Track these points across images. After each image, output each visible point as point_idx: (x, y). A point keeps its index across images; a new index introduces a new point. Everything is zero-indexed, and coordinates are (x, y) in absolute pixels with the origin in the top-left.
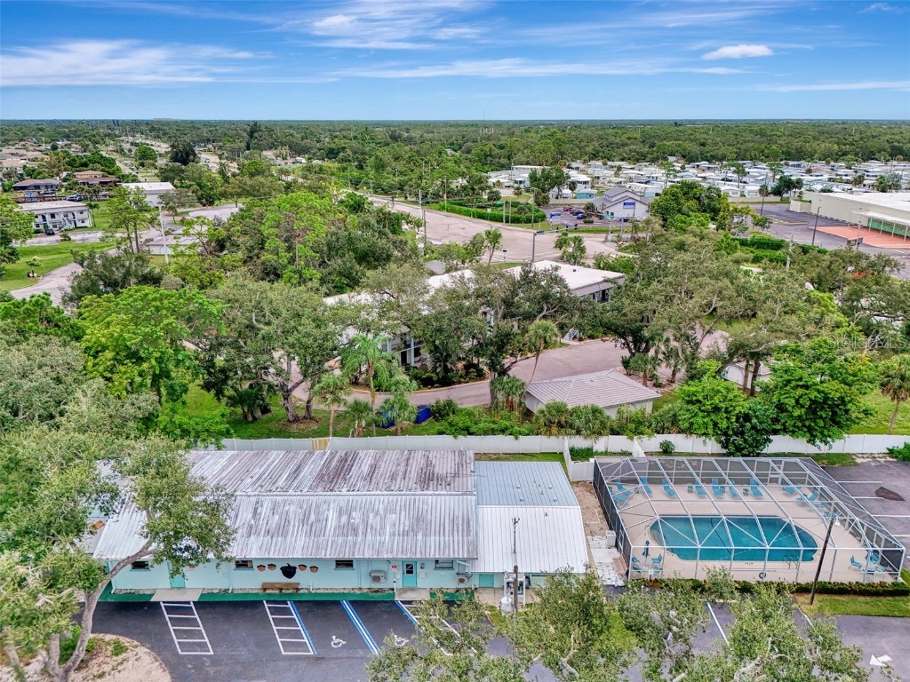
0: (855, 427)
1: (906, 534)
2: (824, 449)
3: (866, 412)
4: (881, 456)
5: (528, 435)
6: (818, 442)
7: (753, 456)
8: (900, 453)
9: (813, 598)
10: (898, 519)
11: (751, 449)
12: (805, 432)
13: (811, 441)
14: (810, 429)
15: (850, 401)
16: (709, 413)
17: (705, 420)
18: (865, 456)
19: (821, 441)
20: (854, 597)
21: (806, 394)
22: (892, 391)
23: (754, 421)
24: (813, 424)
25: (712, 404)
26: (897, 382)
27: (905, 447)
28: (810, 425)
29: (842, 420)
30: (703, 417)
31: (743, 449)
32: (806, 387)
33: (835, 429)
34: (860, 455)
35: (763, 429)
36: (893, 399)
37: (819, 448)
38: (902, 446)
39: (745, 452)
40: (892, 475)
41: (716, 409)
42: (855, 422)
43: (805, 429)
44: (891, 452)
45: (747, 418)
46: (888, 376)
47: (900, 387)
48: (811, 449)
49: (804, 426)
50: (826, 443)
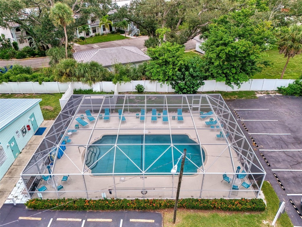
0: (258, 74)
1: (275, 149)
2: (236, 88)
3: (266, 63)
4: (272, 92)
5: (49, 81)
6: (233, 84)
7: (190, 93)
8: (285, 90)
9: (175, 212)
10: (272, 137)
11: (189, 89)
12: (224, 77)
13: (228, 83)
14: (227, 75)
15: (252, 54)
16: (161, 65)
17: (158, 70)
18: (263, 92)
19: (235, 83)
20: (214, 213)
21: (224, 50)
22: (285, 50)
23: (191, 70)
24: (228, 72)
25: (163, 59)
26: (290, 43)
27: (289, 87)
28: (227, 73)
29: (248, 68)
30: (157, 68)
31: (184, 89)
32: (225, 45)
33: (243, 75)
34: (259, 92)
35: (197, 76)
36: (286, 56)
37: (233, 88)
38: (287, 86)
39: (185, 91)
40: (277, 104)
41: (166, 63)
42: (259, 71)
43: (224, 75)
44: (280, 90)
45: (187, 68)
46: (284, 40)
47: (291, 47)
48: (227, 89)
49: (223, 73)
50: (238, 84)
